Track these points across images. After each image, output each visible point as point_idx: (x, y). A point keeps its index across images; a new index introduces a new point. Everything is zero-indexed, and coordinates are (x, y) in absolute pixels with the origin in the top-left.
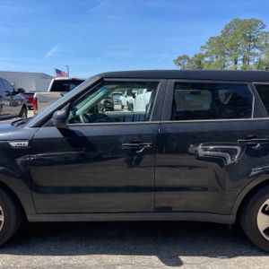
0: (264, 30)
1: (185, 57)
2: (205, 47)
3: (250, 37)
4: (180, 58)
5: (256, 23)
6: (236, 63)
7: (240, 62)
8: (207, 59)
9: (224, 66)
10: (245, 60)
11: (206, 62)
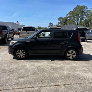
1: (62, 18)
2: (68, 15)
4: (60, 18)
7: (79, 20)
8: (69, 19)
9: (74, 21)
11: (68, 19)
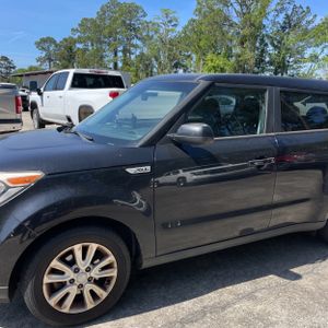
0: (145, 19)
3: (130, 25)
5: (137, 9)
6: (116, 54)
10: (125, 51)
